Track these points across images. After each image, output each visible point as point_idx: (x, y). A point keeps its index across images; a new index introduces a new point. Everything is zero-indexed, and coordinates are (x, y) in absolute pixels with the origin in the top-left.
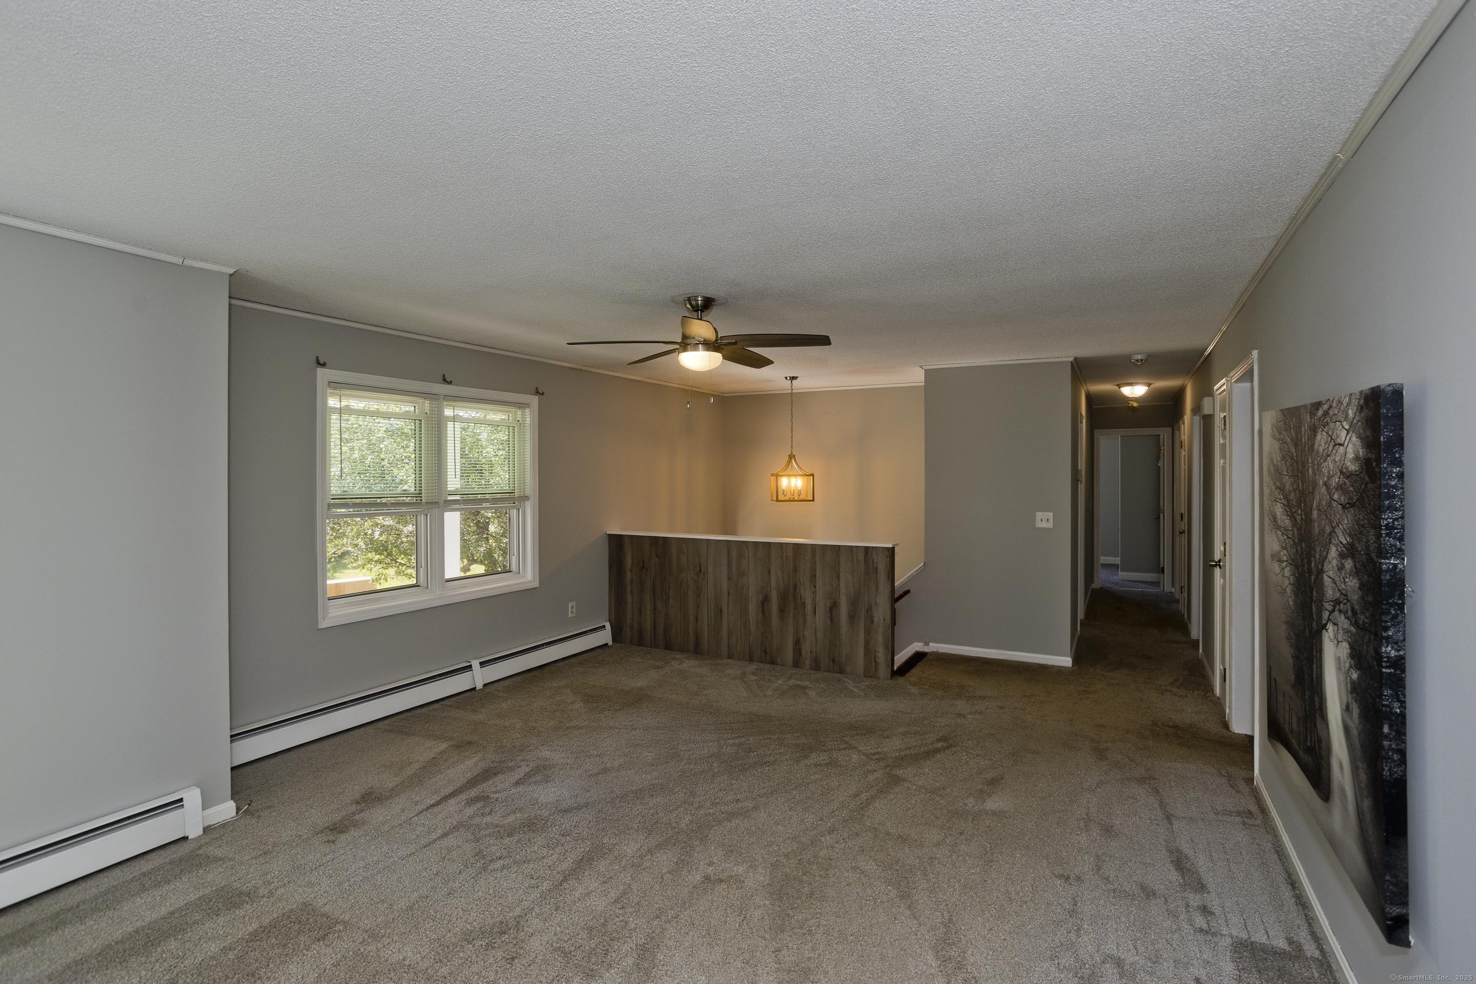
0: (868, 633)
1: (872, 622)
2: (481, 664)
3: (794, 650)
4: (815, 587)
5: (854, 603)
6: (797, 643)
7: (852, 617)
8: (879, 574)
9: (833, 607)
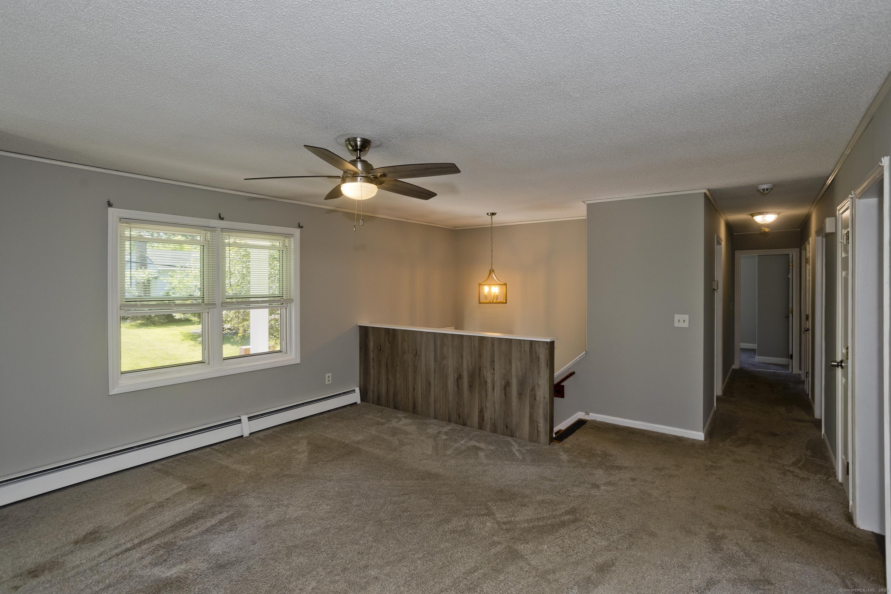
0: (532, 407)
1: (535, 399)
2: (249, 418)
3: (479, 416)
4: (494, 369)
5: (522, 383)
6: (481, 411)
7: (520, 394)
8: (540, 362)
9: (507, 386)
